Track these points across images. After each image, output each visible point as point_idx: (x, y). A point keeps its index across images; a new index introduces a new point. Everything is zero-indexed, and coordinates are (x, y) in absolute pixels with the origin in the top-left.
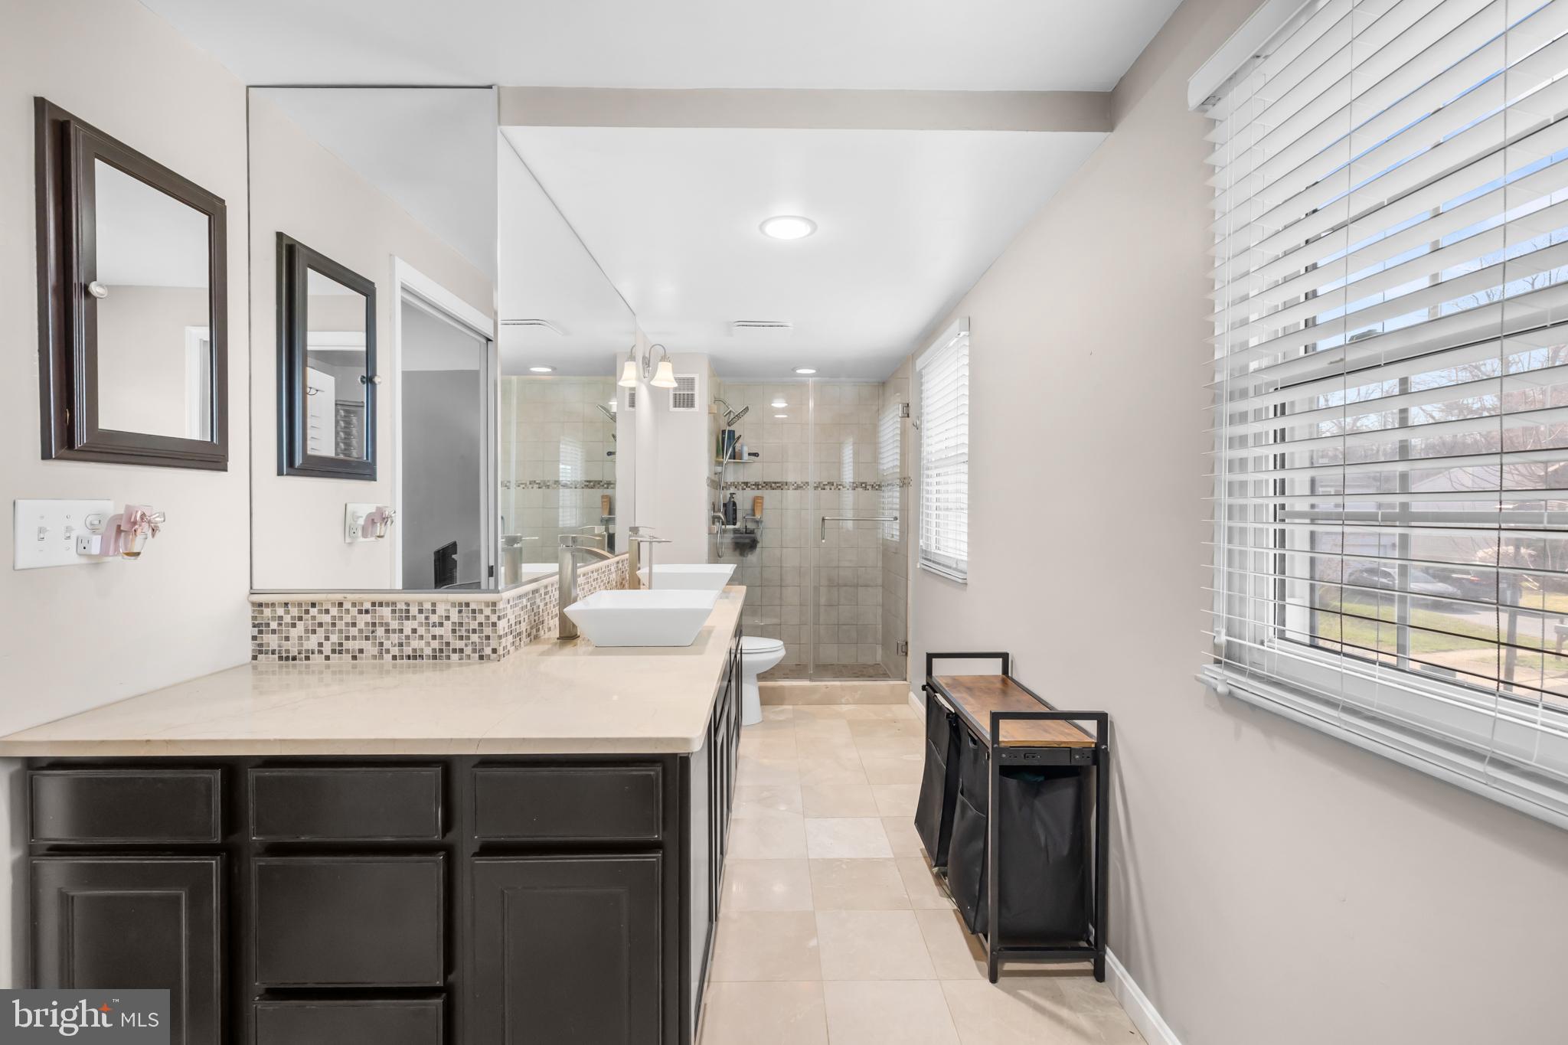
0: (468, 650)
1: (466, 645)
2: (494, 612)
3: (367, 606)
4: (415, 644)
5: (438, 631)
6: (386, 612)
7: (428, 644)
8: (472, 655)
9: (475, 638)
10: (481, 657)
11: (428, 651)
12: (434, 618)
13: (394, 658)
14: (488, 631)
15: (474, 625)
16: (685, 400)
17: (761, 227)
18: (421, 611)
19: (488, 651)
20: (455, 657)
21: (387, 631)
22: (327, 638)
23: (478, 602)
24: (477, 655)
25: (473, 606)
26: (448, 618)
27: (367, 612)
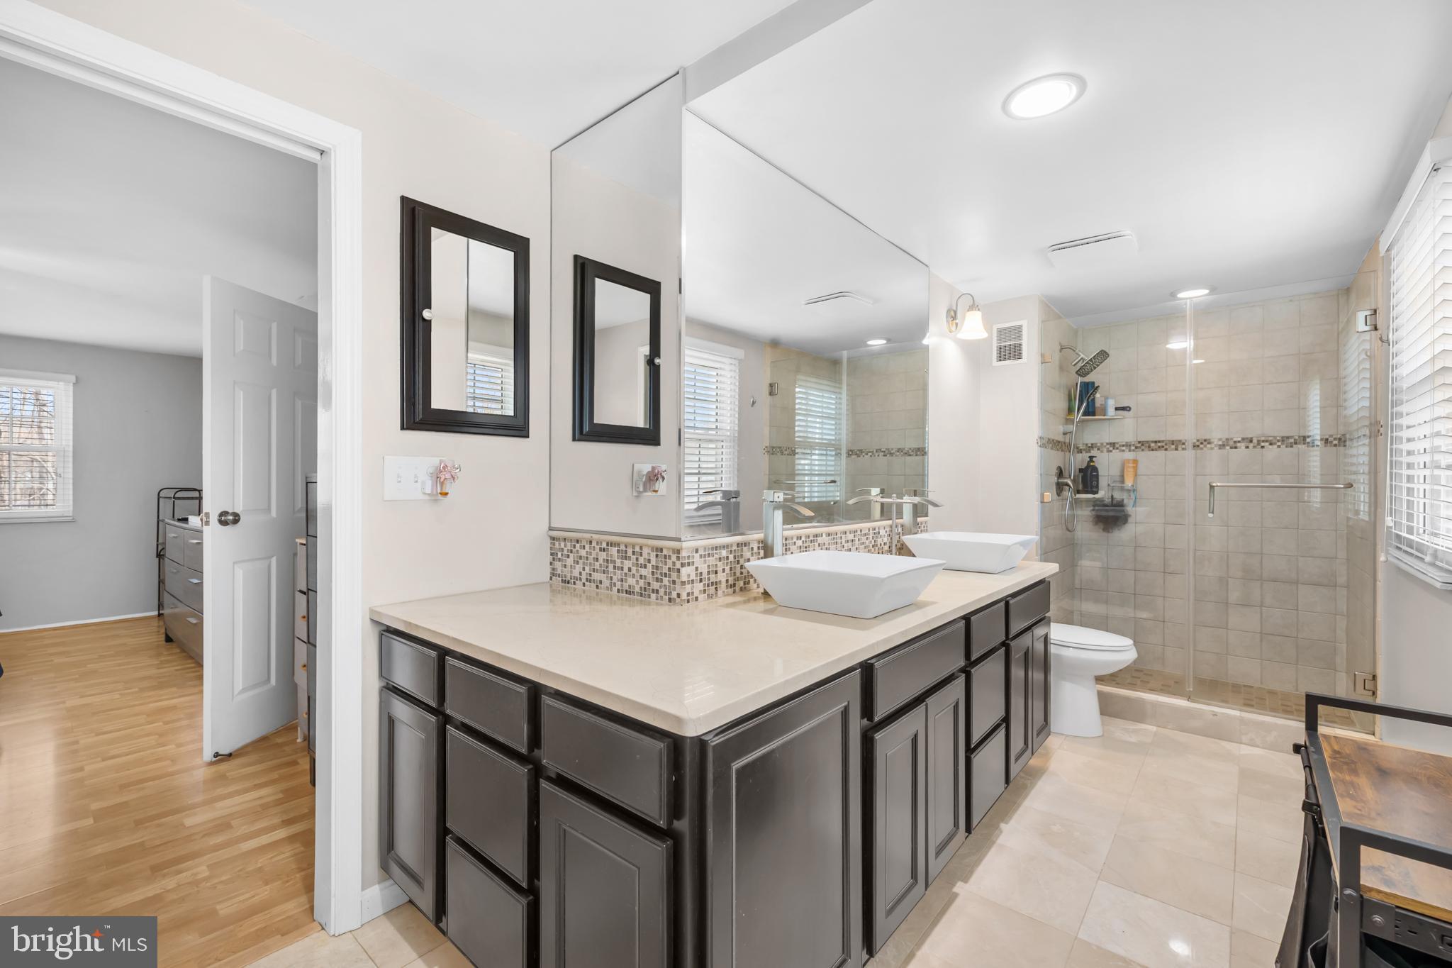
0: (662, 591)
1: (660, 587)
2: (678, 558)
3: (604, 545)
4: (631, 581)
5: (644, 572)
6: (614, 550)
7: (637, 582)
8: (664, 597)
9: (666, 580)
10: (670, 600)
11: (637, 589)
12: (641, 560)
13: (618, 590)
14: (674, 576)
15: (665, 570)
16: (1010, 352)
17: (1005, 106)
18: (634, 553)
19: (674, 595)
20: (653, 596)
21: (615, 567)
22: (584, 569)
23: (668, 549)
24: (667, 597)
25: (665, 552)
26: (649, 561)
27: (604, 550)
